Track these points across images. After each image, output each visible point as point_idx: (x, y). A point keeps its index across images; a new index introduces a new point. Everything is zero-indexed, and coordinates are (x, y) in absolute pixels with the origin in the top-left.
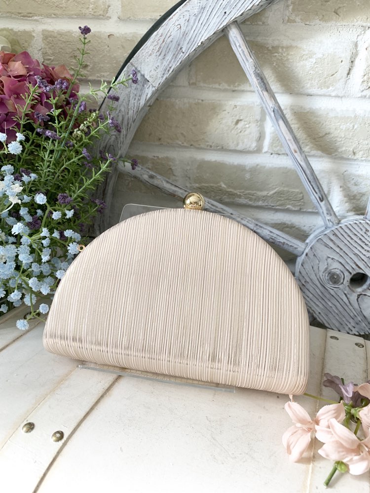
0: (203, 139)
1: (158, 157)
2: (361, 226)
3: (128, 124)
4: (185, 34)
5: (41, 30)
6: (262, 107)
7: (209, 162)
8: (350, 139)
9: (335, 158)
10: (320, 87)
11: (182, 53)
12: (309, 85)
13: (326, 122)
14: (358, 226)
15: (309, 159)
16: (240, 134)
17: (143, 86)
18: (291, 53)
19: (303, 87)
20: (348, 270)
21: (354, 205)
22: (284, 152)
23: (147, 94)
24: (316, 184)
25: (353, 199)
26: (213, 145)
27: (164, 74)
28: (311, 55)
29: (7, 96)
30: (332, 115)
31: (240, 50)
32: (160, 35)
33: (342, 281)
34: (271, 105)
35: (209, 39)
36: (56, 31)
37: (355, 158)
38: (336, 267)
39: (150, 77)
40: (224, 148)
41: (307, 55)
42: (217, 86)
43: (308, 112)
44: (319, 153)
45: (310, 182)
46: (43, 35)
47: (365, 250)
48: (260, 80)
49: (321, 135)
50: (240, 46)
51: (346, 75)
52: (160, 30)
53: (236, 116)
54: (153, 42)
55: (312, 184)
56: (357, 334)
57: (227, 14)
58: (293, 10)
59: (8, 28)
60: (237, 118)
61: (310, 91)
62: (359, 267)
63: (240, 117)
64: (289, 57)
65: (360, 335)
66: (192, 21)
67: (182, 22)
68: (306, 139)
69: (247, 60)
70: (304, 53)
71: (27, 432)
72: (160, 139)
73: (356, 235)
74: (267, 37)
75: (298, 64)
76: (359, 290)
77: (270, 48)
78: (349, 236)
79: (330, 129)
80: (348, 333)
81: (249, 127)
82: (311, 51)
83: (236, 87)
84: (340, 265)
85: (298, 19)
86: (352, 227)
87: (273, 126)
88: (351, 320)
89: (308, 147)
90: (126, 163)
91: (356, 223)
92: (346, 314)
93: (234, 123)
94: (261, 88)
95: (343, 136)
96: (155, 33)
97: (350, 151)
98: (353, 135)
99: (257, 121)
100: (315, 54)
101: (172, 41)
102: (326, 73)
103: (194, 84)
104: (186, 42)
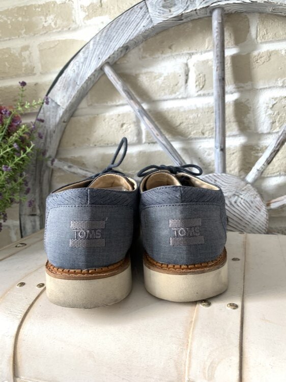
0: (102, 140)
1: (74, 157)
2: (211, 178)
3: (50, 134)
4: (78, 75)
8: (197, 124)
10: (171, 94)
11: (77, 86)
13: (179, 115)
16: (125, 133)
17: (57, 109)
19: (160, 96)
26: (109, 143)
27: (68, 100)
28: (160, 75)
30: (181, 110)
31: (112, 78)
34: (137, 108)
35: (93, 75)
37: (204, 137)
39: (61, 103)
41: (158, 76)
42: (105, 104)
43: (166, 111)
44: (180, 137)
45: (171, 154)
48: (127, 94)
49: (177, 125)
50: (112, 76)
52: (63, 75)
53: (120, 121)
54: (60, 82)
55: (173, 155)
57: (101, 58)
58: (144, 50)
60: (122, 122)
61: (165, 97)
66: (80, 67)
67: (75, 68)
69: (117, 83)
70: (156, 75)
72: (74, 145)
77: (134, 75)
79: (182, 119)
81: (130, 127)
82: (160, 73)
91: (206, 177)
93: (120, 126)
94: (129, 98)
95: (192, 123)
97: (199, 132)
98: (199, 122)
99: (134, 122)
100: (163, 74)
101: (70, 80)
102: (172, 85)
103: (91, 105)
104: (79, 79)
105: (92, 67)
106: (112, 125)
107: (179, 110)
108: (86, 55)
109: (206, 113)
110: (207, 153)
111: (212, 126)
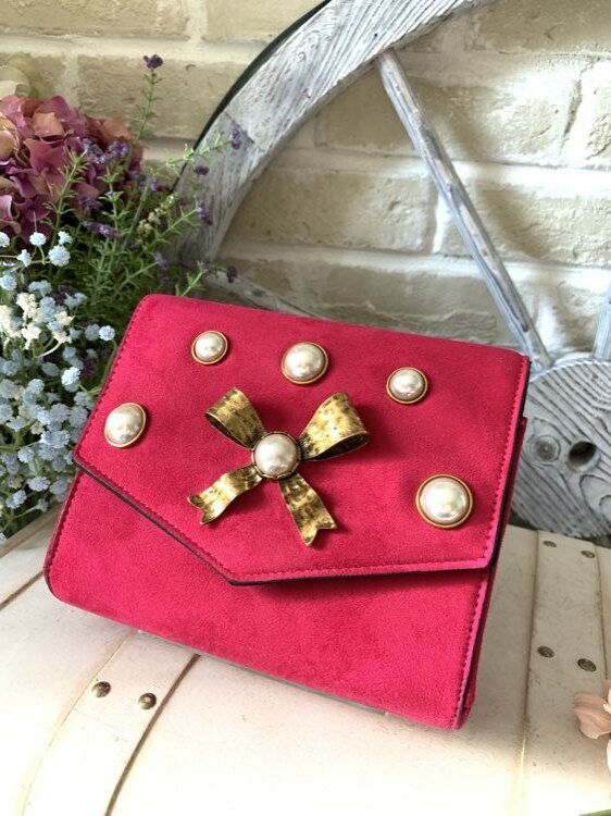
0: (337, 232)
1: (266, 261)
2: (586, 370)
3: (221, 208)
4: (312, 69)
5: (76, 56)
6: (432, 183)
7: (348, 269)
8: (569, 233)
9: (544, 263)
10: (523, 151)
11: (307, 99)
12: (505, 148)
13: (531, 206)
14: (582, 370)
15: (505, 264)
16: (398, 225)
17: (245, 149)
18: (478, 97)
19: (496, 151)
20: (565, 438)
21: (575, 337)
22: (465, 253)
23: (252, 162)
24: (517, 303)
25: (574, 327)
26: (354, 242)
27: (278, 131)
28: (508, 101)
29: (34, 170)
30: (540, 195)
31: (398, 93)
32: (272, 69)
33: (556, 454)
34: (447, 181)
35: (350, 76)
36: (100, 59)
37: (577, 262)
38: (546, 433)
39: (256, 135)
40: (372, 246)
41: (502, 100)
42: (360, 148)
43: (504, 190)
44: (522, 254)
45: (507, 301)
46: (79, 63)
47: (593, 407)
48: (429, 142)
49: (524, 227)
50: (398, 88)
51: (563, 133)
52: (272, 62)
53: (390, 196)
54: (259, 80)
55: (511, 304)
56: (579, 536)
57: (380, 36)
58: (481, 30)
59: (22, 52)
60: (392, 199)
61: (507, 157)
62: (583, 433)
63: (396, 197)
64: (475, 104)
65: (584, 538)
66: (323, 48)
67: (307, 48)
68: (500, 233)
69: (409, 108)
70: (498, 98)
71: (99, 696)
72: (269, 232)
73: (578, 383)
74: (440, 71)
75: (488, 116)
76: (583, 469)
77: (444, 89)
78: (568, 385)
79: (538, 217)
80: (566, 535)
81: (411, 214)
82: (508, 95)
83: (389, 150)
84: (553, 430)
85: (488, 45)
86: (573, 371)
87: (449, 212)
88: (570, 516)
89: (503, 245)
90: (219, 273)
91: (578, 366)
92: (563, 508)
93: (387, 207)
94: (431, 152)
95: (558, 228)
96: (264, 66)
97: (568, 251)
98: (573, 228)
99: (423, 204)
100: (515, 99)
101: (290, 80)
102: (532, 130)
103: (325, 145)
104: (314, 81)
105: (351, 58)
106: (368, 201)
107: (534, 193)
108: (340, 19)
109: (595, 212)
110: (573, 299)
111: (600, 244)
